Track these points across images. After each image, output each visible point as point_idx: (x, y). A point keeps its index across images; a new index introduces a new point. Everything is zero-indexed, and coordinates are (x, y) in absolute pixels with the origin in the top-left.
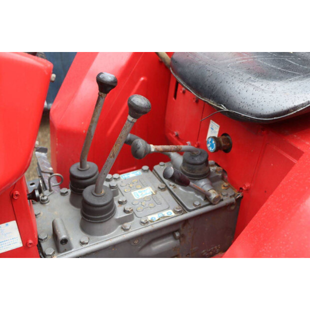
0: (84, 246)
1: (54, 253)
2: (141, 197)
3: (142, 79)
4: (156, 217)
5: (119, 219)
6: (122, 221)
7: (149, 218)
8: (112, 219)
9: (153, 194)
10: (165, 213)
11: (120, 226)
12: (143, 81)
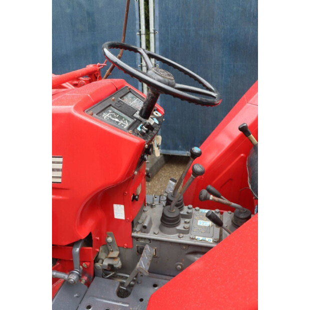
0: (155, 235)
1: (139, 231)
2: (201, 225)
3: (242, 155)
4: (201, 238)
5: (179, 230)
6: (180, 232)
7: (197, 237)
8: (175, 228)
9: (209, 226)
10: (207, 239)
11: (178, 234)
12: (242, 157)
